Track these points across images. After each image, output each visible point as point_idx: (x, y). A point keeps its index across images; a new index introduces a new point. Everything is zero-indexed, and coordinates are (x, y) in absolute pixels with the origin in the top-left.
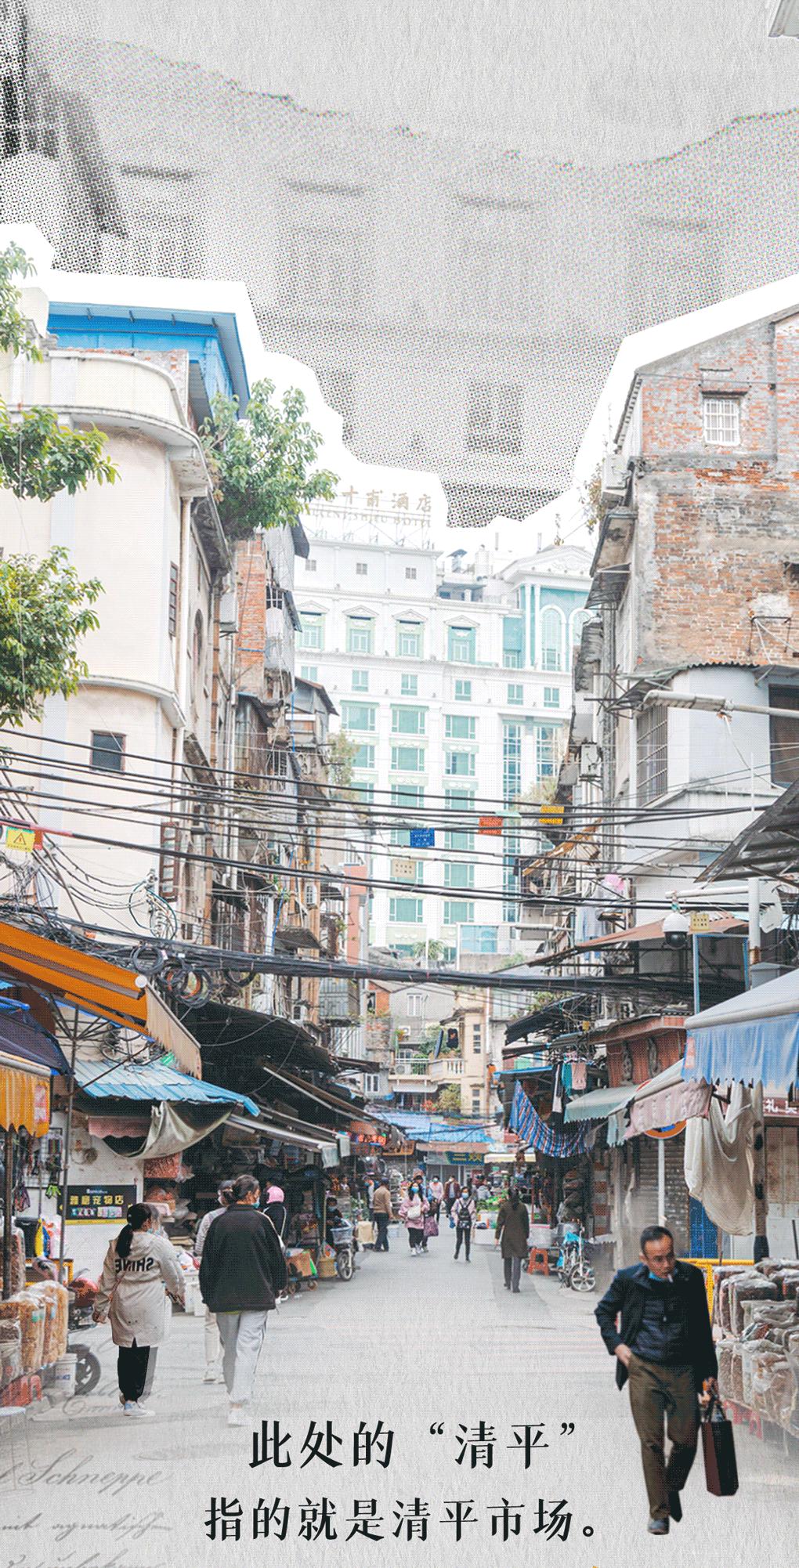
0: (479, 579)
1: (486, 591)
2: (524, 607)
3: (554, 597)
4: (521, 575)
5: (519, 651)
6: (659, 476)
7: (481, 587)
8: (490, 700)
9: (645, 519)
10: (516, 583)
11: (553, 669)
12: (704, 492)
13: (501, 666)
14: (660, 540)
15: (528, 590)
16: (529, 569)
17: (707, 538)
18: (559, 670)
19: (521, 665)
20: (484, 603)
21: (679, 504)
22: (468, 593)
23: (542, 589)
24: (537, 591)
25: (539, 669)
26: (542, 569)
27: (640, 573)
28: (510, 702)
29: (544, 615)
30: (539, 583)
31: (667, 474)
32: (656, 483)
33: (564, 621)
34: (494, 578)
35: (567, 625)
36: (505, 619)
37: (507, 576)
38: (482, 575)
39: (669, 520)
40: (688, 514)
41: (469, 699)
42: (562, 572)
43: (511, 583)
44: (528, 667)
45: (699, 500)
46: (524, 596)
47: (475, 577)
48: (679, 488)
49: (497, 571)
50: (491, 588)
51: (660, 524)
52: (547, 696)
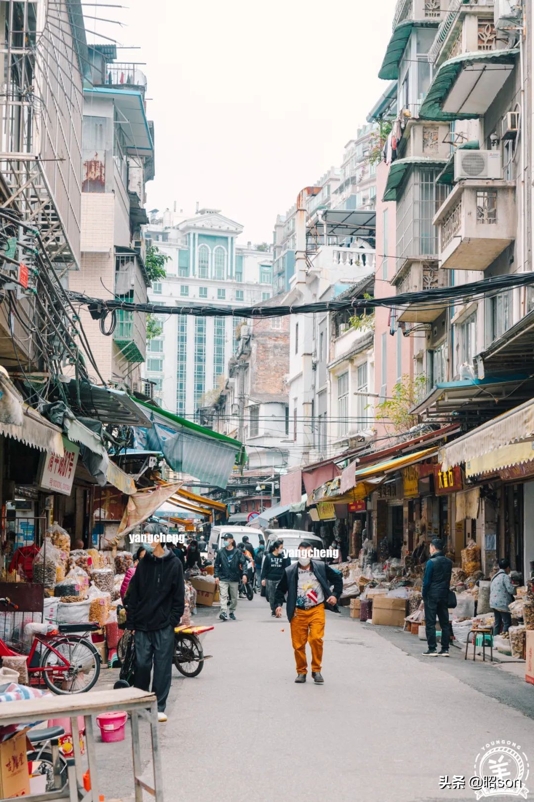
0: (166, 228)
1: (170, 236)
2: (190, 245)
3: (205, 240)
4: (188, 228)
5: (187, 268)
6: (258, 339)
7: (167, 233)
8: (171, 294)
9: (254, 351)
10: (186, 232)
11: (204, 277)
12: (270, 343)
13: (177, 276)
14: (258, 358)
15: (192, 236)
16: (193, 225)
17: (271, 357)
18: (207, 278)
19: (187, 275)
20: (169, 243)
21: (263, 347)
22: (160, 237)
23: (200, 235)
24: (197, 237)
25: (197, 277)
26: (199, 224)
27: (252, 367)
28: (182, 294)
29: (200, 249)
30: (197, 232)
31: (260, 338)
32: (257, 341)
33: (210, 252)
34: (174, 228)
35: (212, 254)
36: (180, 251)
37: (181, 227)
38: (168, 226)
39: (260, 352)
40: (266, 350)
41: (160, 293)
42: (209, 227)
43: (183, 231)
44: (191, 276)
45: (269, 346)
46: (190, 238)
47: (164, 227)
48: (263, 342)
49: (175, 224)
50: (173, 234)
51: (258, 353)
52: (201, 292)
